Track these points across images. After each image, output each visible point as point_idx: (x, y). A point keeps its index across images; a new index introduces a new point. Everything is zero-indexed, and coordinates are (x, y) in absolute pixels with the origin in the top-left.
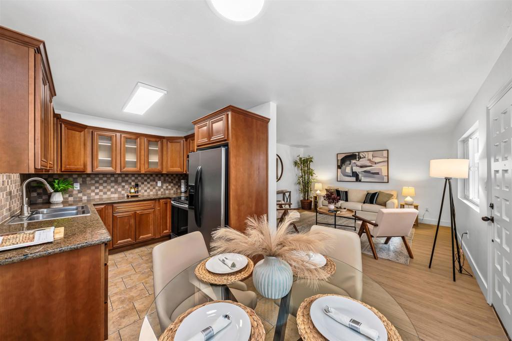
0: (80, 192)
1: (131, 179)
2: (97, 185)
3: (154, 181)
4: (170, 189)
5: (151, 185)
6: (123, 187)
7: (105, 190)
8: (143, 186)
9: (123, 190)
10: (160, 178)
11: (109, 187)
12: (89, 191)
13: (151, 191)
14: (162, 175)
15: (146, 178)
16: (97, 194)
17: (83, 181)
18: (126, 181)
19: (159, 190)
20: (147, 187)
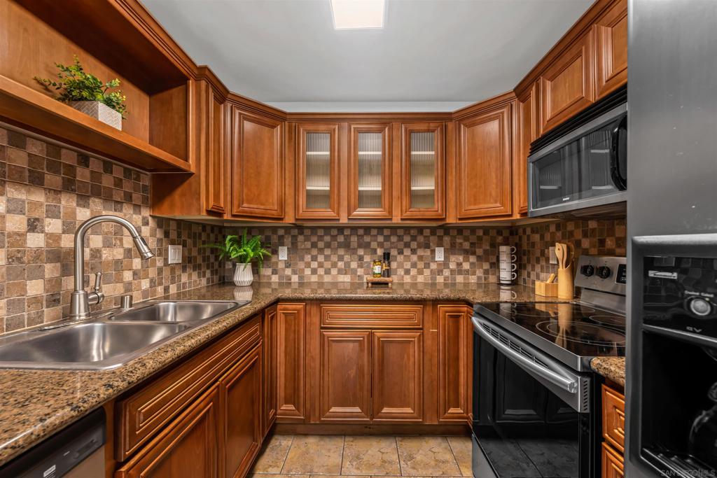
0: (288, 265)
1: (376, 240)
2: (315, 252)
3: (427, 246)
4: (467, 271)
5: (421, 258)
7: (328, 265)
8: (400, 258)
10: (440, 238)
11: (334, 258)
12: (301, 265)
13: (420, 272)
14: (446, 229)
15: (407, 239)
16: (314, 271)
17: (292, 243)
18: (367, 246)
19: (440, 272)
20: (410, 263)
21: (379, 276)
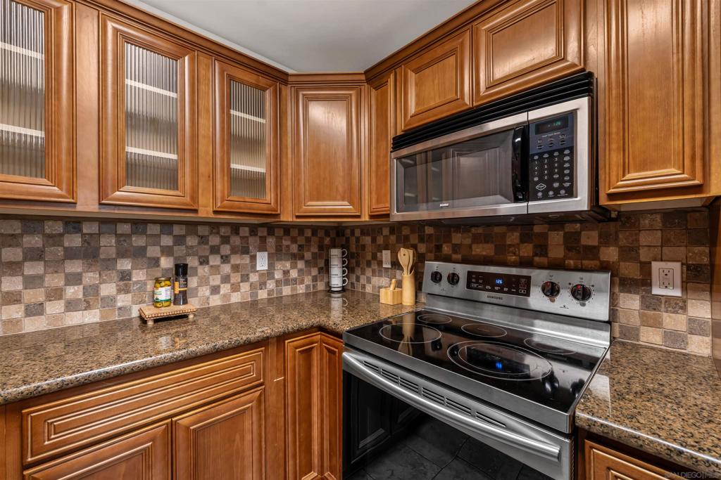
1: (158, 244)
3: (245, 251)
4: (295, 280)
5: (236, 268)
6: (125, 276)
7: (34, 295)
8: (203, 271)
9: (125, 290)
10: (263, 239)
11: (54, 281)
13: (235, 288)
15: (215, 240)
18: (139, 253)
19: (263, 285)
20: (219, 277)
21: (167, 304)
